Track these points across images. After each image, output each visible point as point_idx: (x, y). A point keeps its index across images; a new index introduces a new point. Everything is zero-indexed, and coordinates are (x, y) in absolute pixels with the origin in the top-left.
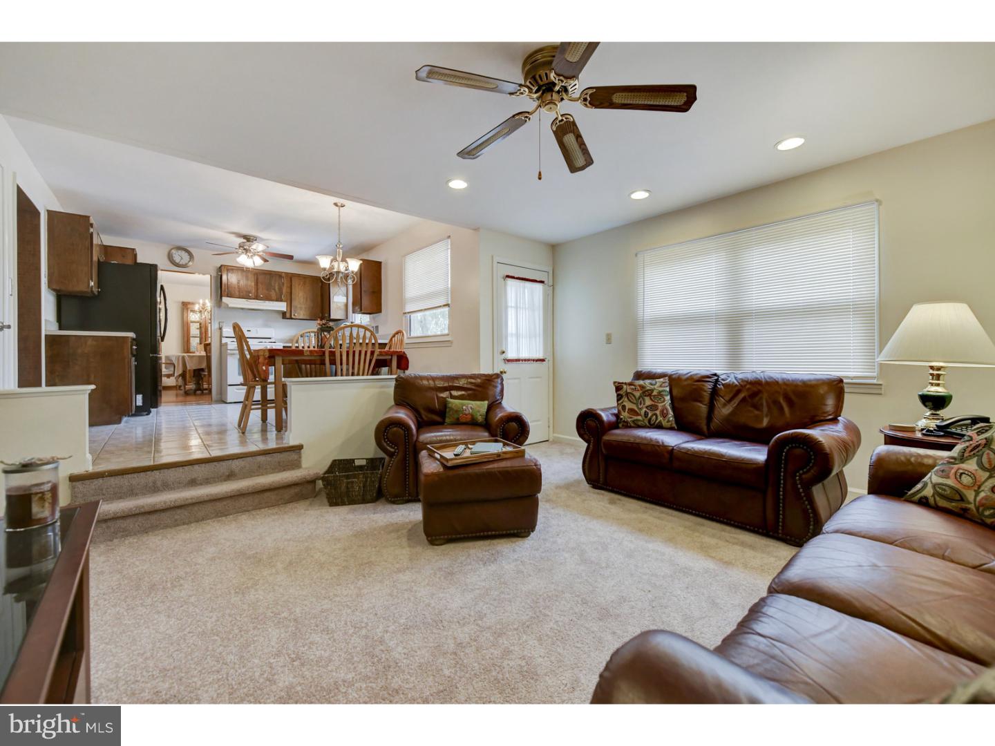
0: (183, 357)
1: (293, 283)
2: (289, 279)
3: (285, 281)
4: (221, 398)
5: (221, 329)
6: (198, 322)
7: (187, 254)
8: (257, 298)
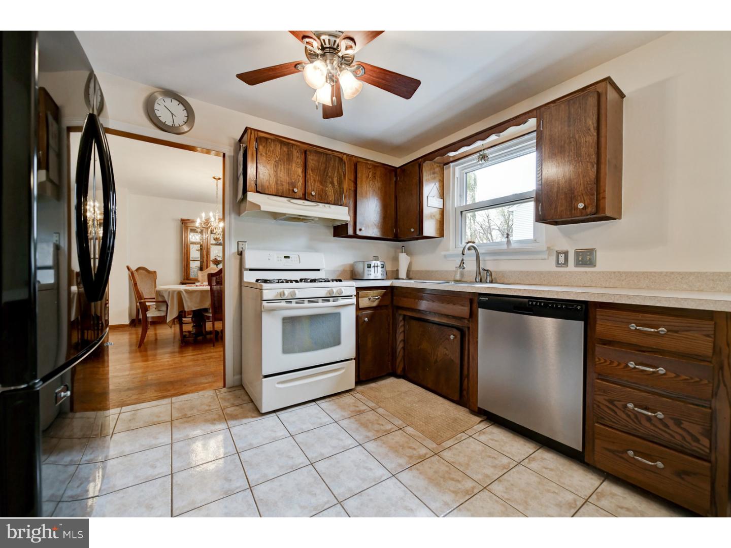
0: (179, 293)
1: (359, 175)
2: (353, 167)
3: (348, 169)
4: (241, 380)
5: (241, 254)
6: (198, 243)
7: (181, 107)
8: (305, 197)
